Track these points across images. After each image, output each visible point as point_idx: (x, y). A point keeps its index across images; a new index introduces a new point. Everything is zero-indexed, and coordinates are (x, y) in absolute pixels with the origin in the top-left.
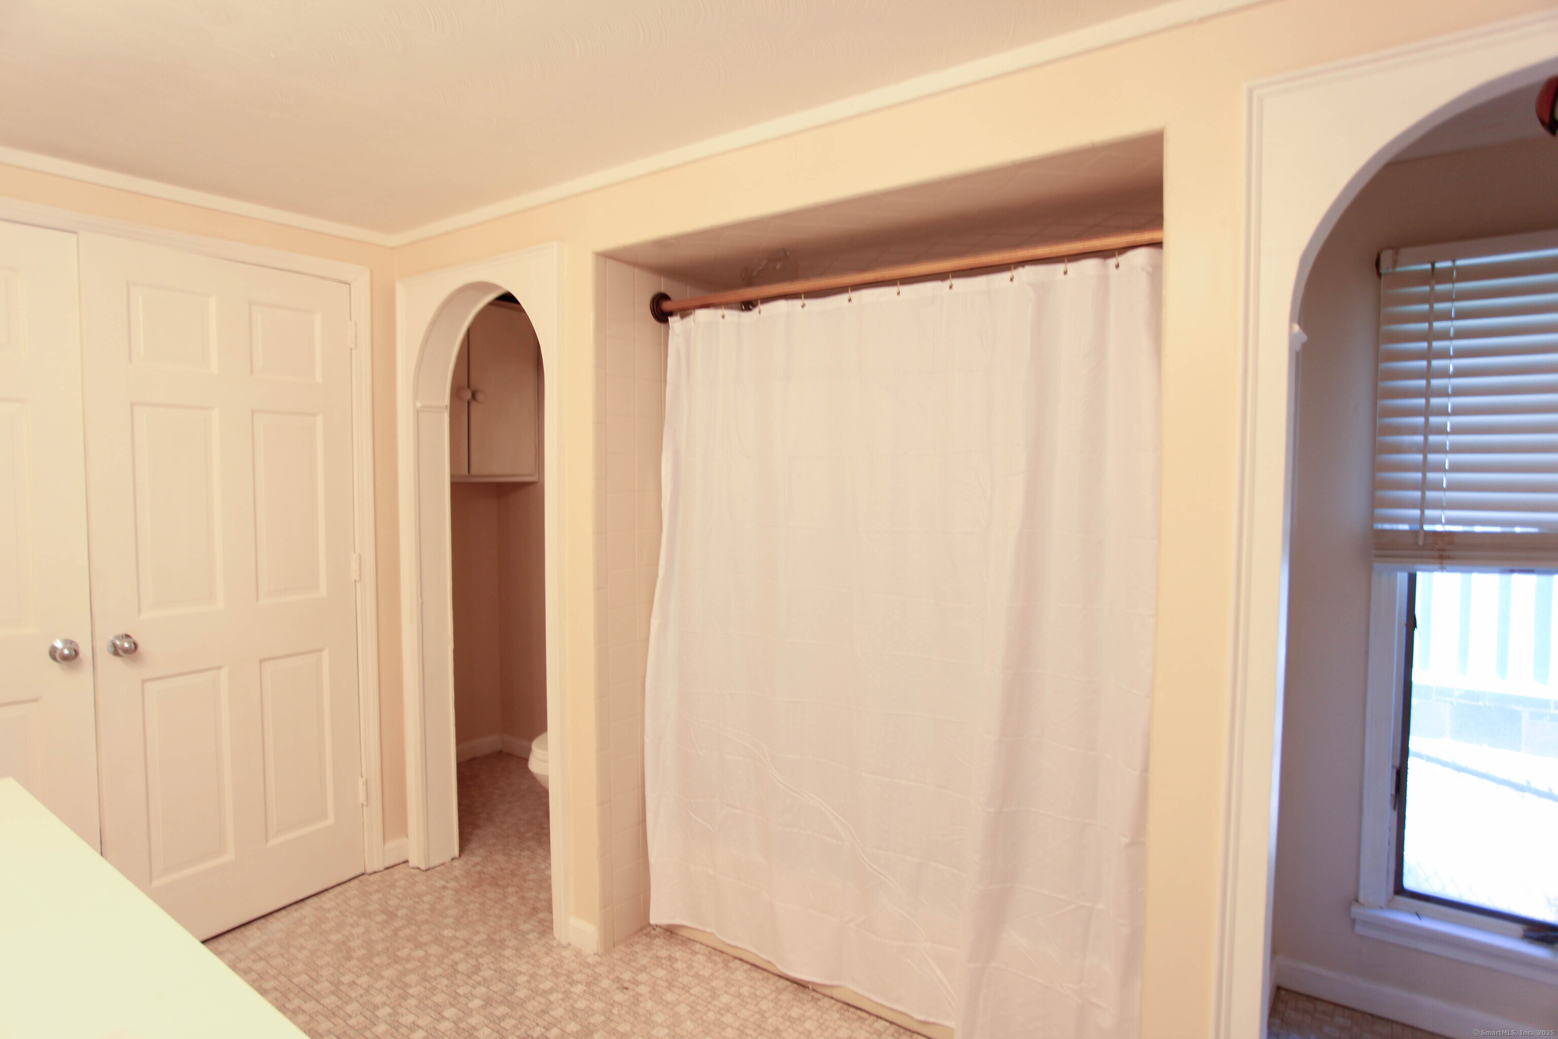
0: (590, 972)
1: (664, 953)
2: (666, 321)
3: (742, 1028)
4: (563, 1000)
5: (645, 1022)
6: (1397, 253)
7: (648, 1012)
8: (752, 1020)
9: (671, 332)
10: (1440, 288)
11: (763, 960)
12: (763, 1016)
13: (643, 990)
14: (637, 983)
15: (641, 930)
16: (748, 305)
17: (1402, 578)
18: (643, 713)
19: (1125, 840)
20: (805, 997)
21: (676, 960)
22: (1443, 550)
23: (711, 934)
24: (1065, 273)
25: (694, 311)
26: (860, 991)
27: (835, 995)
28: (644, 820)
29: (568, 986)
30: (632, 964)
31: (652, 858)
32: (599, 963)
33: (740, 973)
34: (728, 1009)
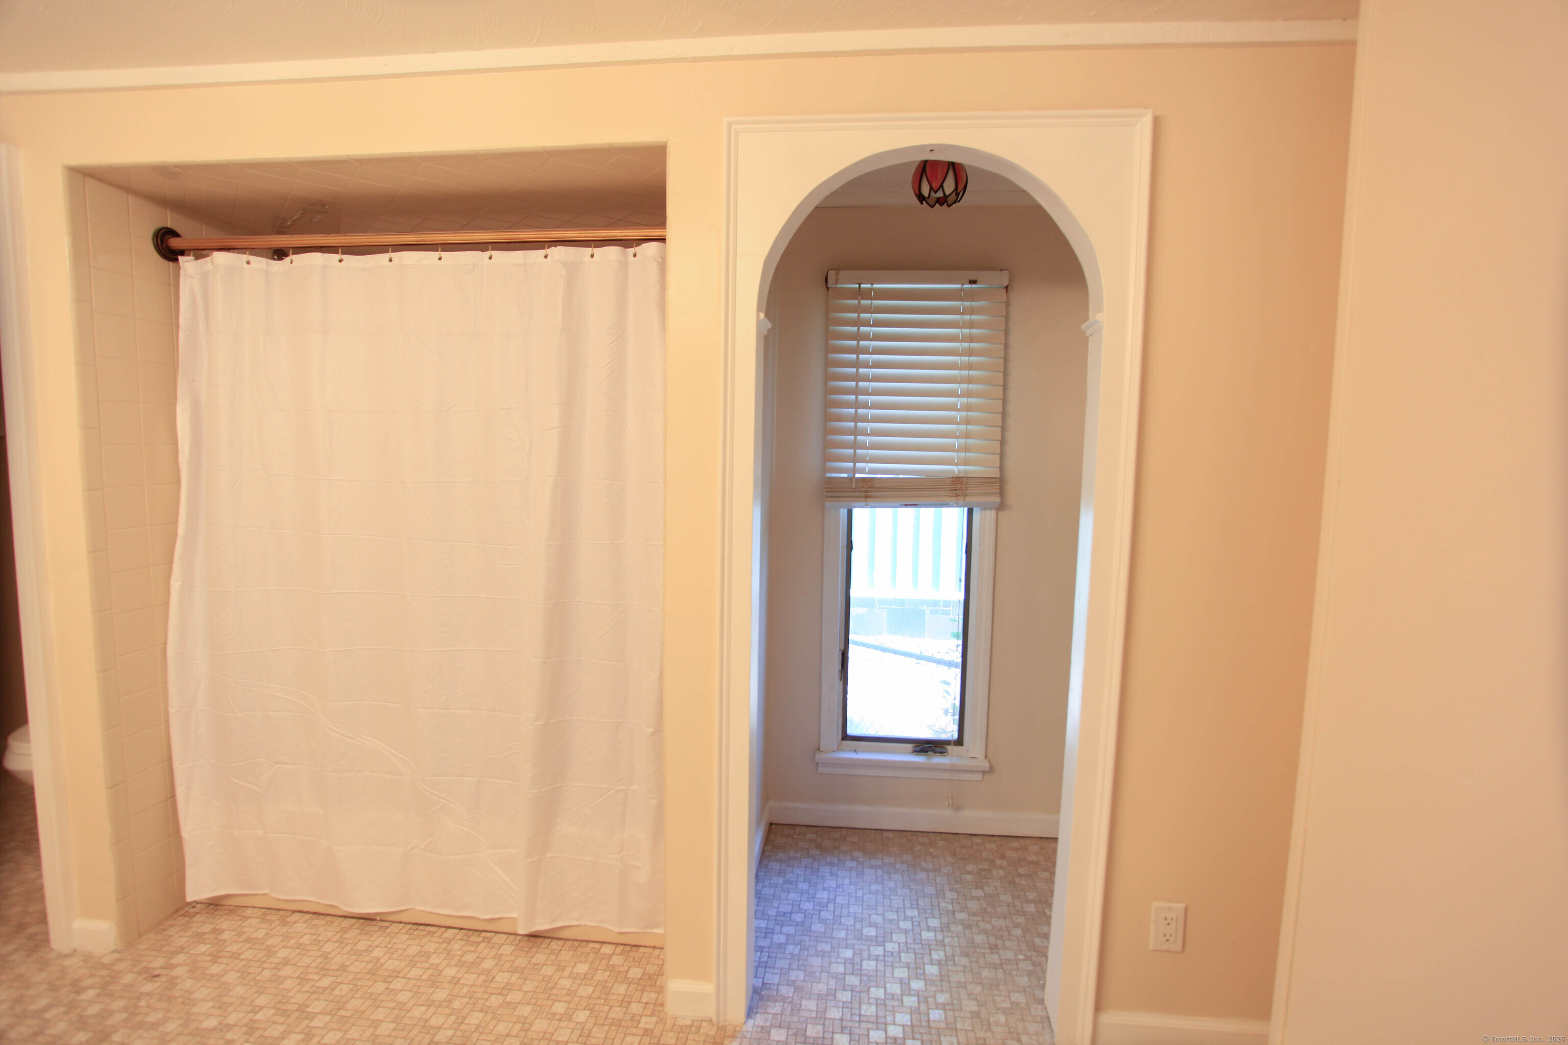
0: (105, 972)
1: (207, 928)
2: (176, 260)
3: (302, 976)
4: (66, 1013)
5: (183, 1003)
6: (838, 274)
7: (187, 991)
8: (314, 965)
9: (182, 272)
10: (864, 302)
11: (325, 905)
12: (326, 958)
13: (179, 971)
14: (172, 967)
15: (177, 911)
16: (280, 254)
17: (843, 512)
18: (165, 682)
19: (651, 730)
20: (373, 928)
21: (223, 931)
22: (867, 492)
23: (266, 894)
24: (592, 256)
25: (212, 253)
26: (428, 909)
27: (403, 920)
28: (173, 796)
29: (73, 996)
30: (165, 949)
31: (186, 832)
32: (119, 960)
33: (300, 925)
34: (286, 962)
